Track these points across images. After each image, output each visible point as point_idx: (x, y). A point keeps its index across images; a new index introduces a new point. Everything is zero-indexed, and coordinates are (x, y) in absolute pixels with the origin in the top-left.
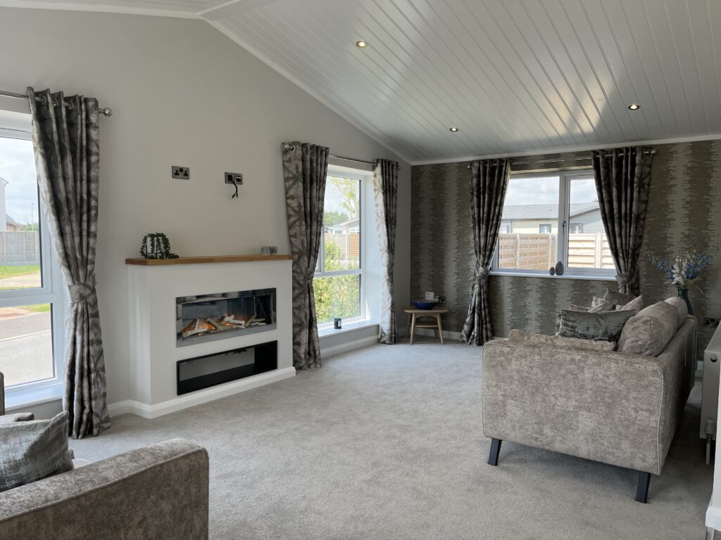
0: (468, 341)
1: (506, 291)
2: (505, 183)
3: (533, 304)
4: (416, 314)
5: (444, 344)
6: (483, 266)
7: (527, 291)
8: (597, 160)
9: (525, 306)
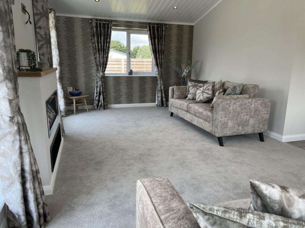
0: (97, 109)
1: (111, 84)
2: (111, 32)
3: (123, 89)
4: (75, 99)
5: (89, 112)
6: (102, 72)
7: (120, 83)
8: (150, 27)
9: (120, 89)
